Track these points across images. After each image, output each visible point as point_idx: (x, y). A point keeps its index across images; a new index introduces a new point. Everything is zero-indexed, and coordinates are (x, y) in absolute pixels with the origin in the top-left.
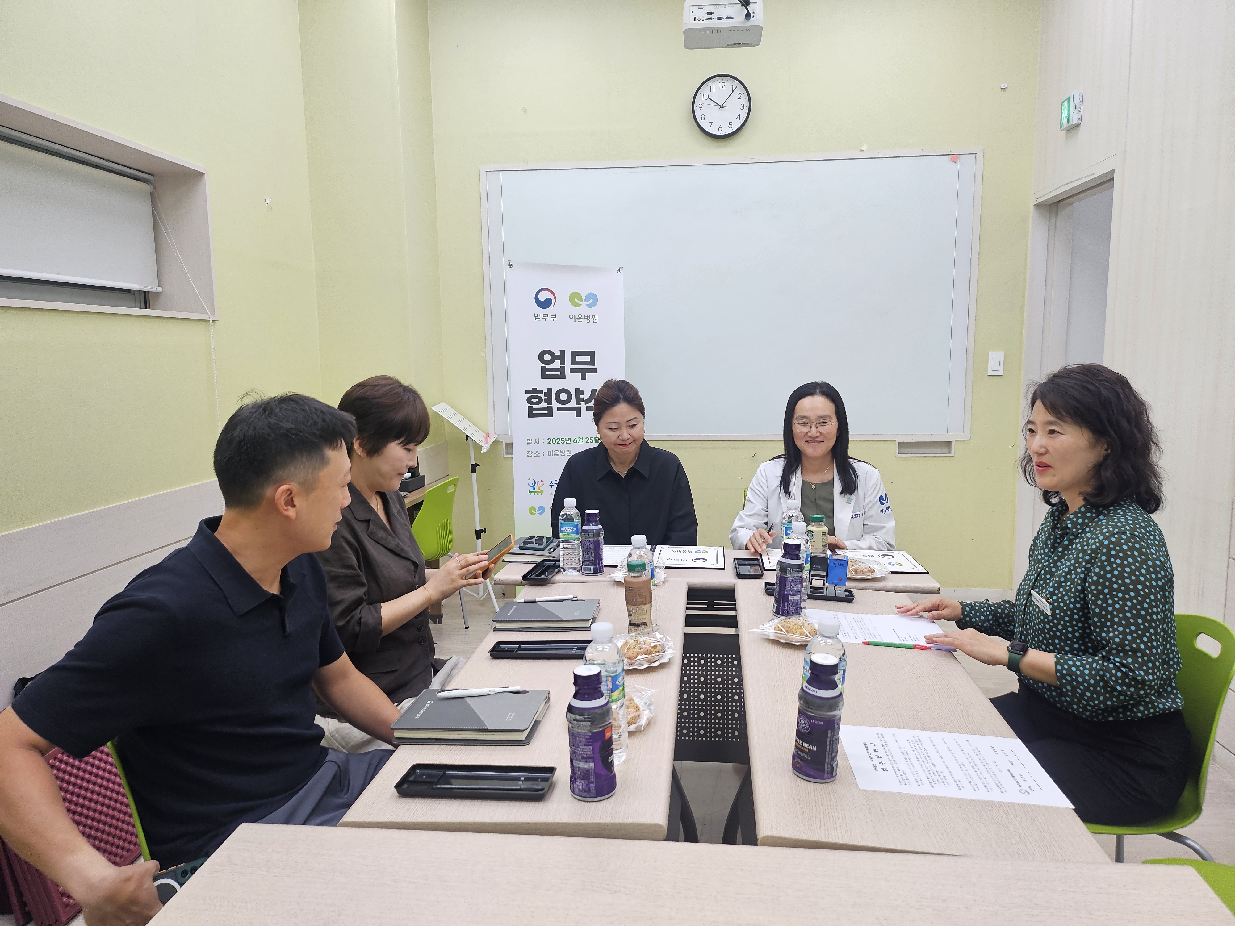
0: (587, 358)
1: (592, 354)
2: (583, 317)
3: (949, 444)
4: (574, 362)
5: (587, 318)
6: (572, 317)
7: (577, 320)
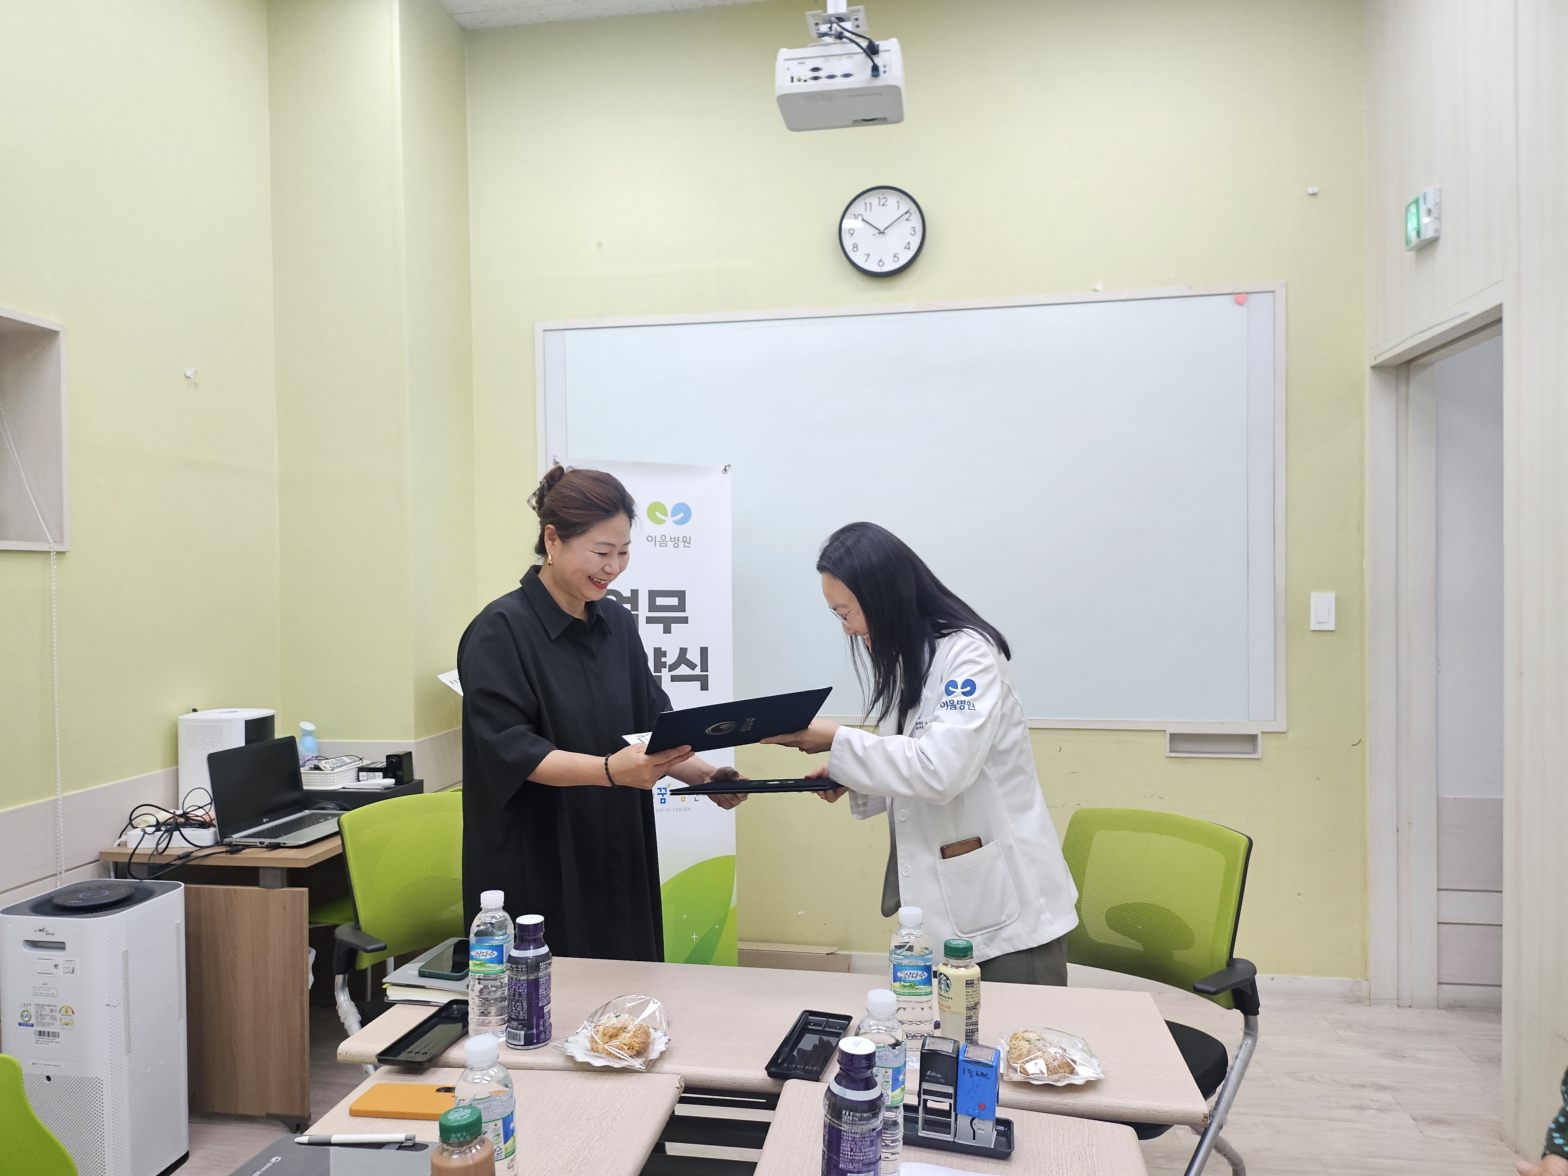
0: (674, 601)
1: (681, 595)
2: (668, 539)
3: (1252, 739)
4: (653, 607)
5: (675, 540)
7: (658, 544)
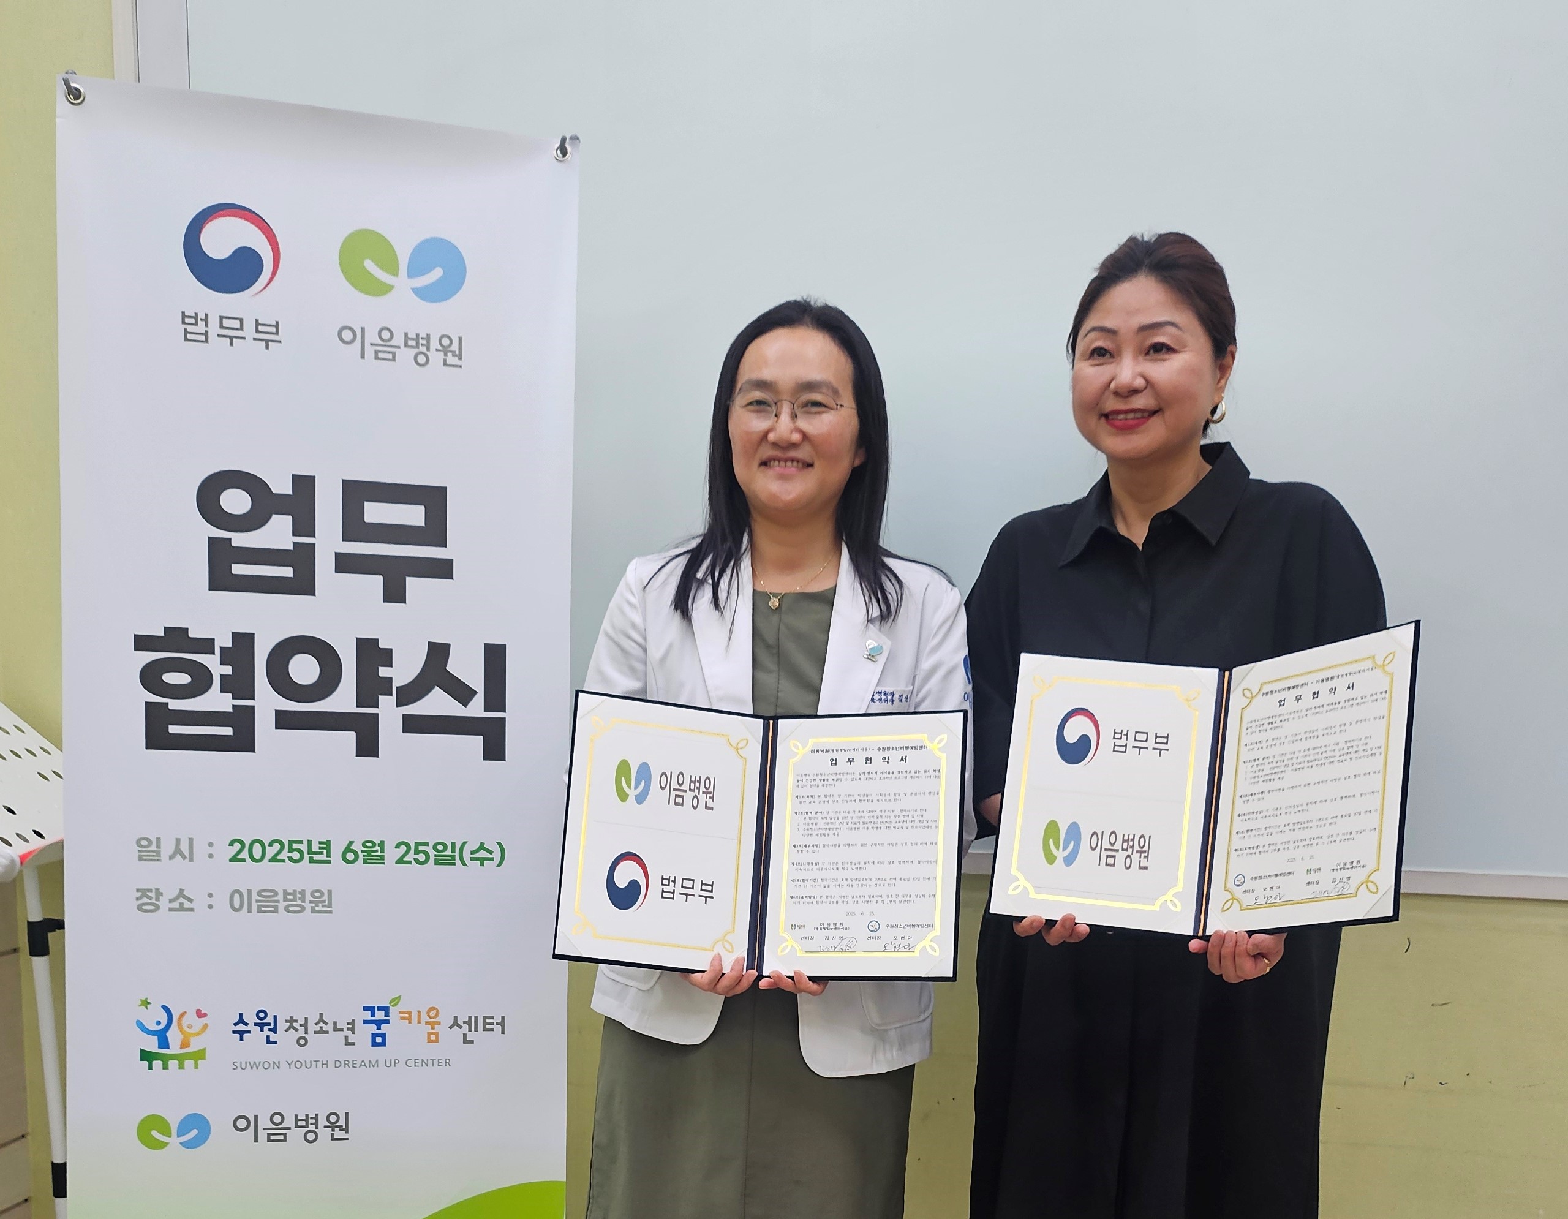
0: (414, 515)
1: (431, 498)
2: (399, 340)
4: (355, 527)
5: (419, 343)
6: (349, 335)
7: (370, 351)
